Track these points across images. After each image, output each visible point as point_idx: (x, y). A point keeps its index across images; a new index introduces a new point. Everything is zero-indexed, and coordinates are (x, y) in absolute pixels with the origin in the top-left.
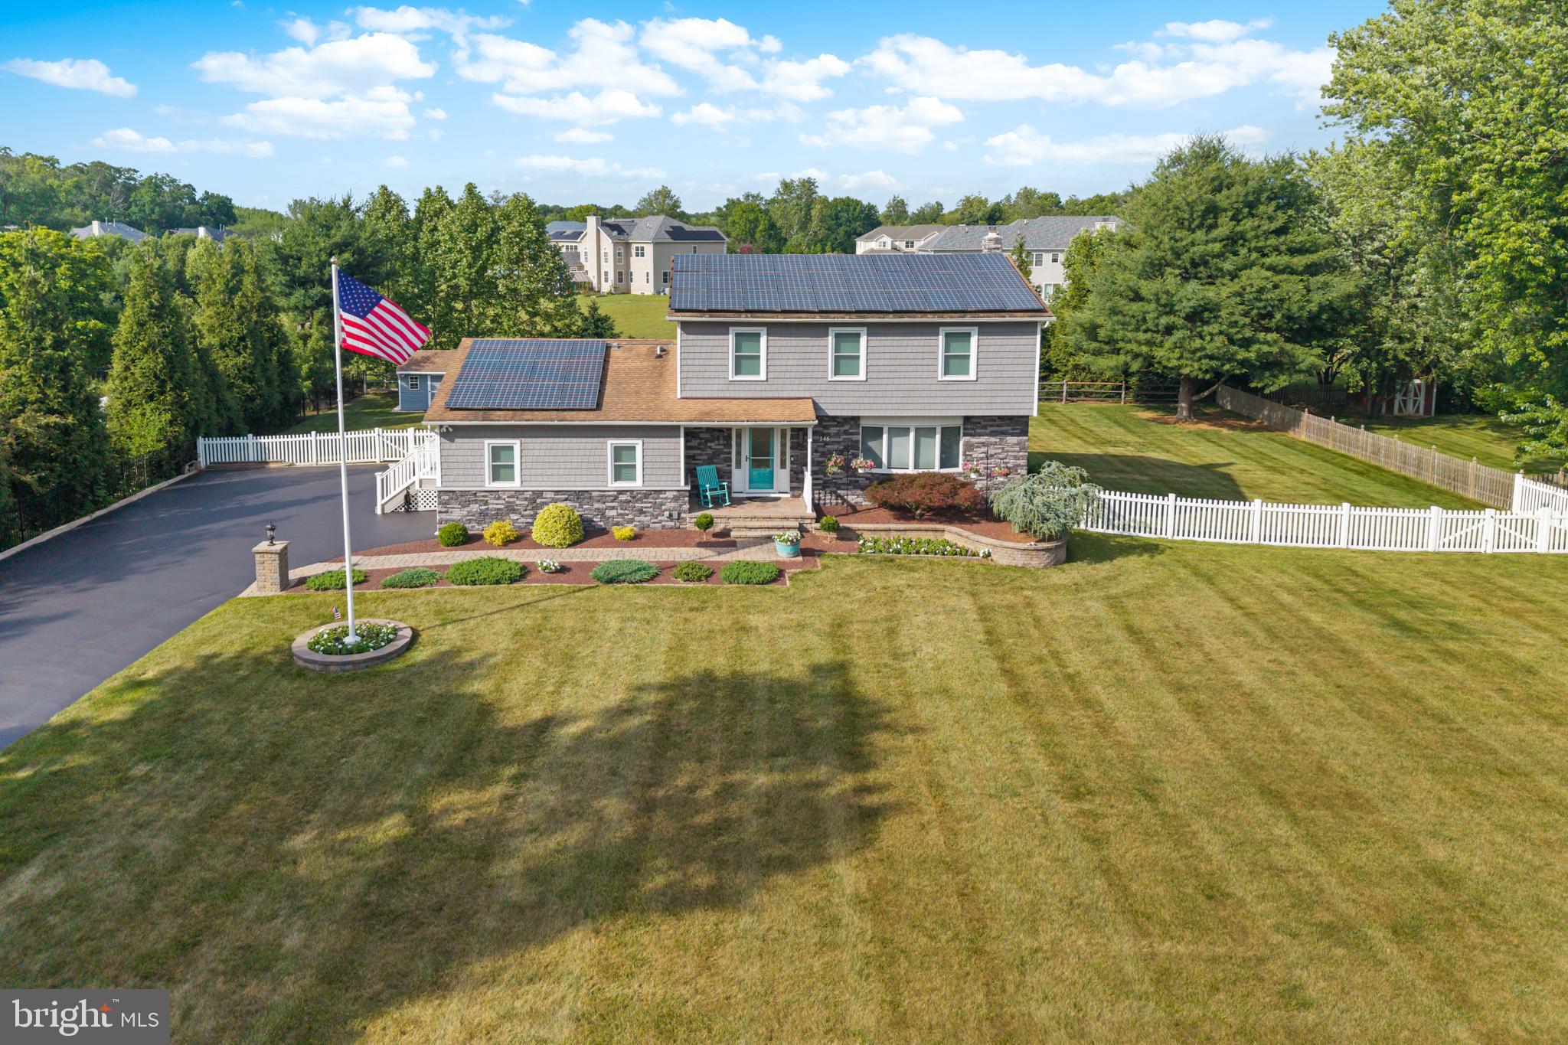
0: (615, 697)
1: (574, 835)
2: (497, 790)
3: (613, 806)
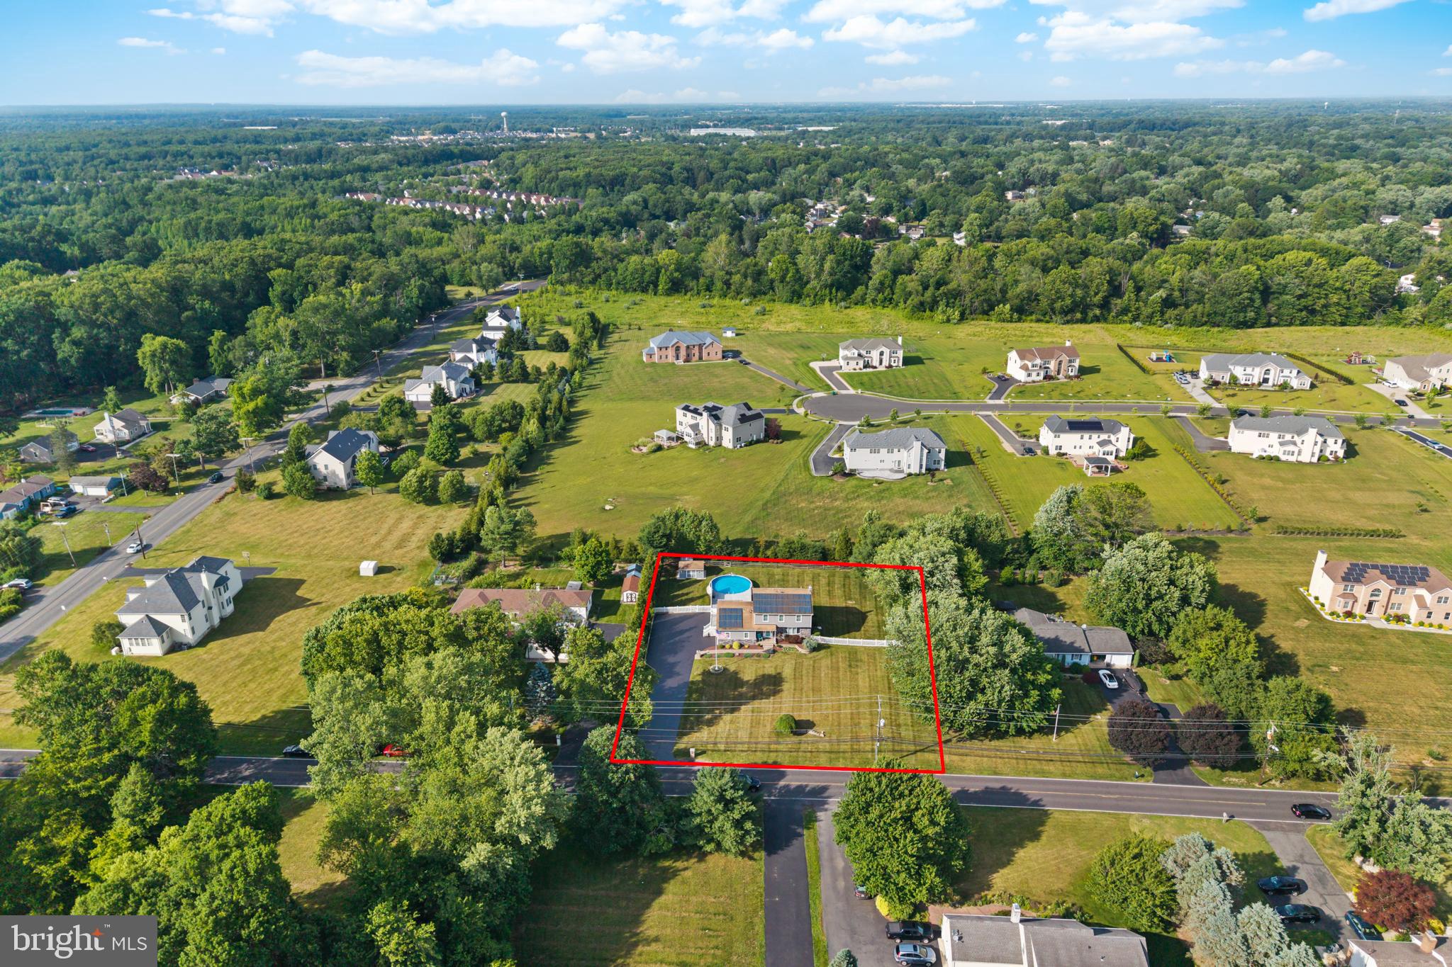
1: (751, 693)
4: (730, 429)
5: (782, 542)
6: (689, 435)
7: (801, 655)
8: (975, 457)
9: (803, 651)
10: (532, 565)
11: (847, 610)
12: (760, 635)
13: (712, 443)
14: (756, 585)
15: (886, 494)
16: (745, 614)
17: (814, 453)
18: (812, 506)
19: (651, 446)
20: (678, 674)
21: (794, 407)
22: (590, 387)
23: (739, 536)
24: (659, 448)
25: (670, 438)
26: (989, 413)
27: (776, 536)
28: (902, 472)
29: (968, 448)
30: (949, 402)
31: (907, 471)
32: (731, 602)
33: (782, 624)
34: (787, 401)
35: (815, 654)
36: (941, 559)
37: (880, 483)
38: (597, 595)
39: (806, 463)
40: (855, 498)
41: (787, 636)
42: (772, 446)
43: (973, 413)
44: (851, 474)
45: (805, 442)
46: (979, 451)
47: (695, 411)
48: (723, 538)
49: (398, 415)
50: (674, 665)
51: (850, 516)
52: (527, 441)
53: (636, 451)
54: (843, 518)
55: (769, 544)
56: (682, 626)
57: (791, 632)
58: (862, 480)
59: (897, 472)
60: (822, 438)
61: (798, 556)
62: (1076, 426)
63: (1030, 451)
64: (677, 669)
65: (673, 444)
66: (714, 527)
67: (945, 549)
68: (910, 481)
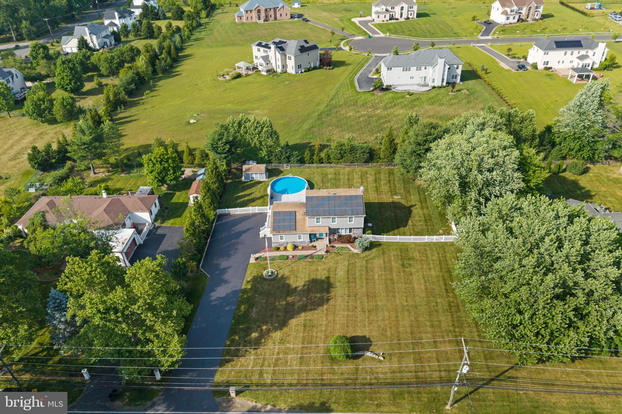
0: (303, 283)
1: (301, 303)
2: (293, 297)
3: (305, 299)
4: (293, 58)
5: (333, 145)
6: (261, 65)
7: (354, 255)
8: (481, 73)
9: (355, 251)
10: (117, 172)
11: (395, 206)
12: (313, 237)
13: (279, 70)
14: (311, 186)
15: (417, 103)
16: (299, 216)
17: (358, 75)
18: (358, 115)
19: (233, 73)
20: (226, 282)
21: (342, 46)
22: (196, 40)
23: (298, 142)
24: (239, 76)
25: (248, 69)
26: (483, 45)
27: (328, 141)
28: (428, 85)
29: (475, 67)
30: (453, 39)
31: (431, 84)
32: (286, 204)
33: (334, 225)
34: (336, 42)
35: (367, 253)
36: (502, 153)
37: (411, 94)
38: (164, 199)
39: (352, 82)
40: (392, 107)
41: (340, 236)
42: (325, 72)
43: (472, 45)
44: (388, 89)
45: (350, 68)
46: (483, 69)
47: (267, 46)
48: (282, 143)
49: (43, 58)
50: (224, 271)
51: (389, 121)
52: (138, 74)
53: (221, 79)
54: (384, 123)
55: (322, 147)
56: (240, 227)
57: (343, 233)
58: (397, 93)
59: (423, 86)
60: (363, 65)
61: (348, 156)
62: (561, 45)
63: (522, 67)
64: (226, 277)
65: (250, 73)
66: (273, 134)
67: (506, 143)
68: (435, 92)
